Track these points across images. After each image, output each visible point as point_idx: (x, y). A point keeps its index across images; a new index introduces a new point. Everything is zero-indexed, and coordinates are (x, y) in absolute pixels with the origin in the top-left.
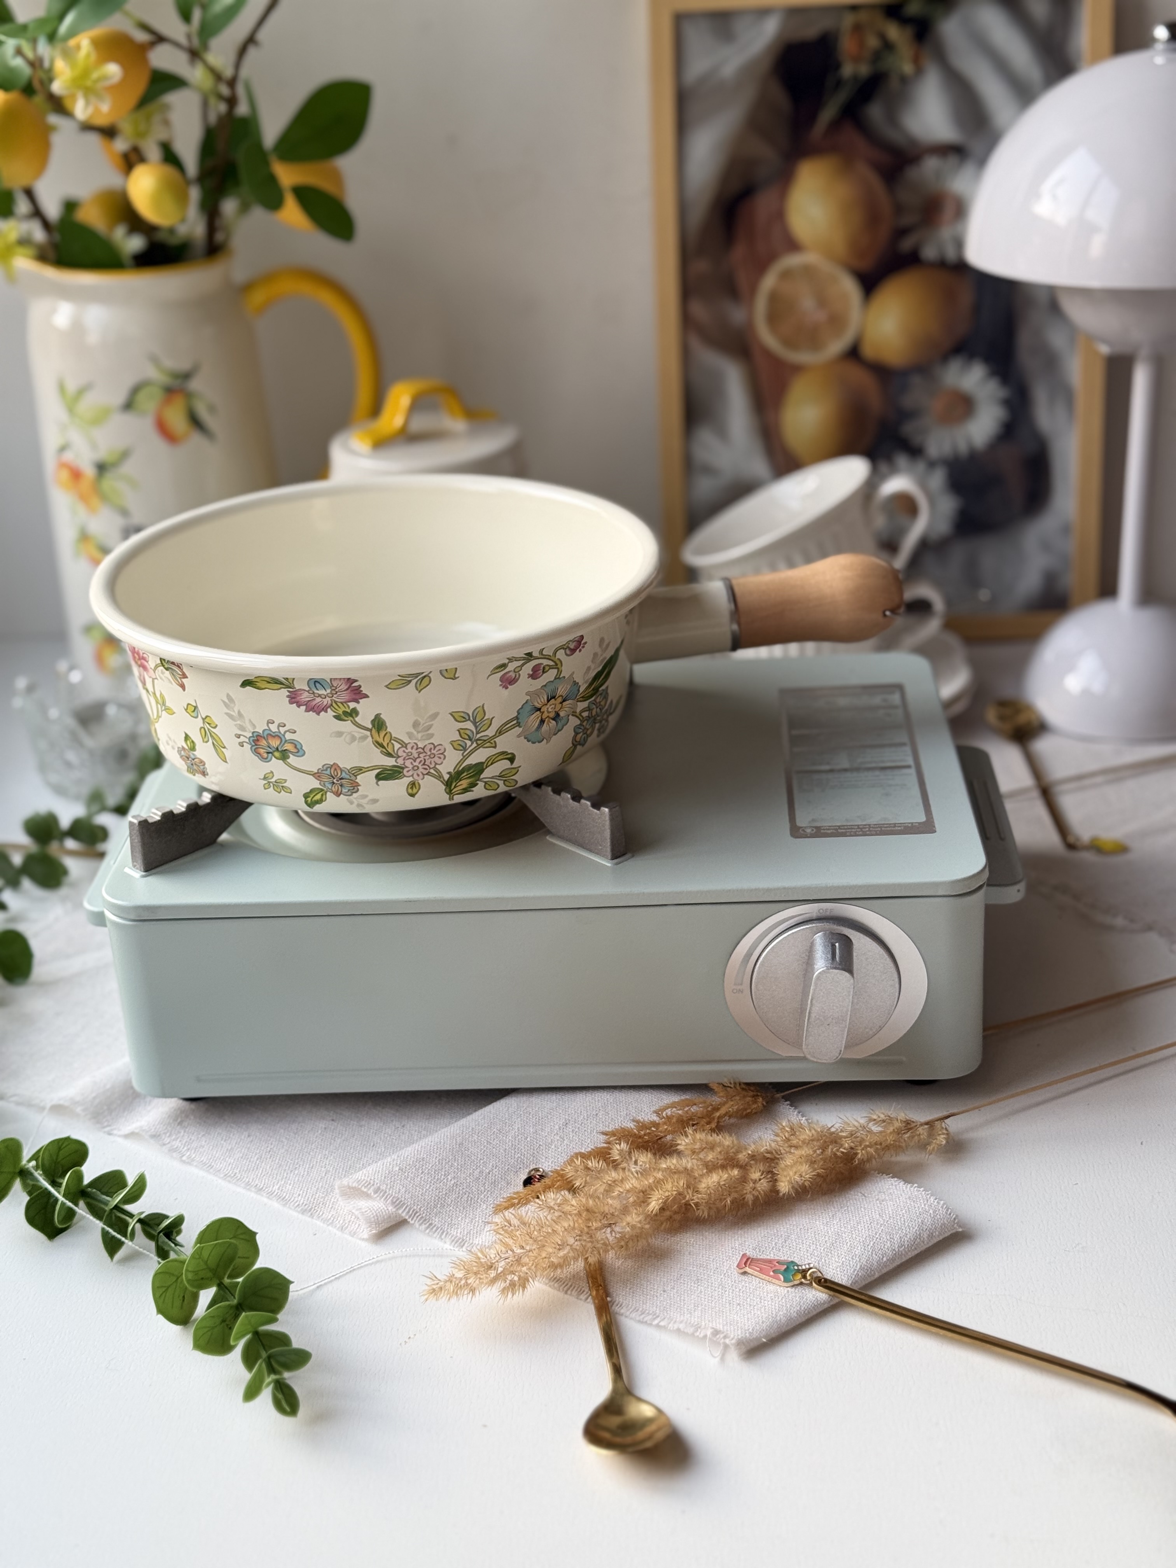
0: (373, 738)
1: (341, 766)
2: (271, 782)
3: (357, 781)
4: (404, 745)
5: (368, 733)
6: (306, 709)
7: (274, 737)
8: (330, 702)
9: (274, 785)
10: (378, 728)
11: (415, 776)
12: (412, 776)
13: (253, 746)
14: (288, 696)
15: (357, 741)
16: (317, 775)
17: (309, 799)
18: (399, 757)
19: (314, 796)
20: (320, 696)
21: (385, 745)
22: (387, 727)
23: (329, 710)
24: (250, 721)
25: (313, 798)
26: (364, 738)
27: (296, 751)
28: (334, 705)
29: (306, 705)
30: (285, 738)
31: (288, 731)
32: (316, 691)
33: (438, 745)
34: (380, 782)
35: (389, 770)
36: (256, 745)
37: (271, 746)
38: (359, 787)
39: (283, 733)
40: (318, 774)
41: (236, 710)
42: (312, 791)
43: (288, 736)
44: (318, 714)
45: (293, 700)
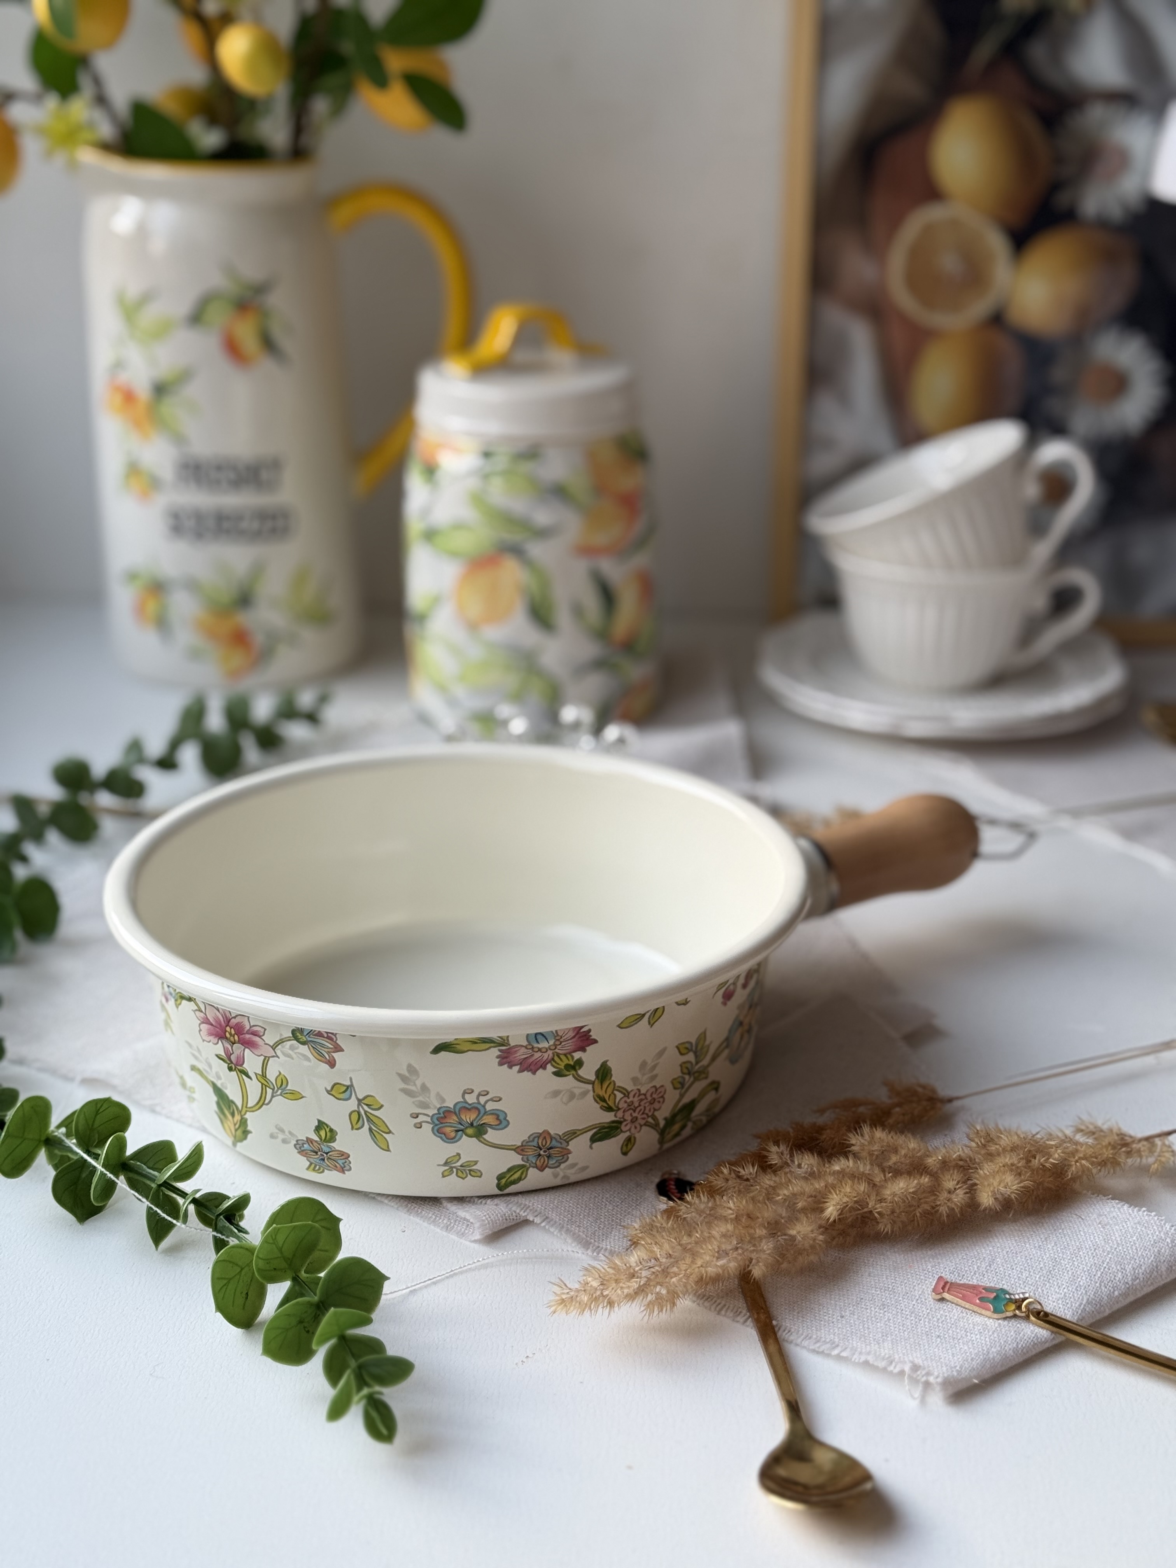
0: (594, 1091)
1: (552, 1132)
2: (455, 1167)
3: (568, 1147)
4: (626, 1093)
5: (590, 1087)
6: (519, 1069)
7: (469, 1110)
8: (551, 1055)
9: (457, 1170)
10: (602, 1079)
11: (633, 1130)
12: (630, 1130)
13: (436, 1125)
14: (498, 1057)
15: (576, 1098)
16: (519, 1150)
17: (503, 1181)
18: (619, 1109)
19: (511, 1176)
20: (540, 1050)
21: (607, 1098)
22: (612, 1075)
23: (549, 1066)
24: (438, 1094)
25: (509, 1178)
26: (584, 1094)
27: (498, 1122)
28: (556, 1058)
29: (521, 1064)
30: (485, 1109)
31: (492, 1100)
32: (536, 1045)
33: (660, 1087)
34: (595, 1145)
35: (605, 1128)
36: (442, 1123)
37: (463, 1123)
38: (569, 1155)
39: (482, 1102)
40: (522, 1148)
41: (419, 1083)
42: (509, 1170)
43: (490, 1106)
44: (534, 1073)
45: (505, 1060)
